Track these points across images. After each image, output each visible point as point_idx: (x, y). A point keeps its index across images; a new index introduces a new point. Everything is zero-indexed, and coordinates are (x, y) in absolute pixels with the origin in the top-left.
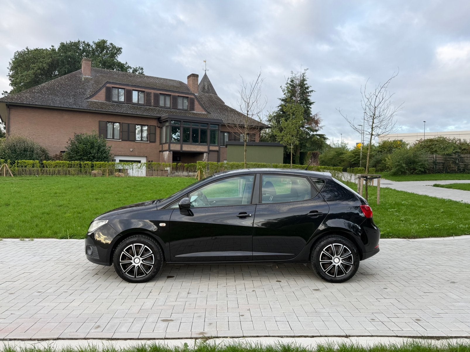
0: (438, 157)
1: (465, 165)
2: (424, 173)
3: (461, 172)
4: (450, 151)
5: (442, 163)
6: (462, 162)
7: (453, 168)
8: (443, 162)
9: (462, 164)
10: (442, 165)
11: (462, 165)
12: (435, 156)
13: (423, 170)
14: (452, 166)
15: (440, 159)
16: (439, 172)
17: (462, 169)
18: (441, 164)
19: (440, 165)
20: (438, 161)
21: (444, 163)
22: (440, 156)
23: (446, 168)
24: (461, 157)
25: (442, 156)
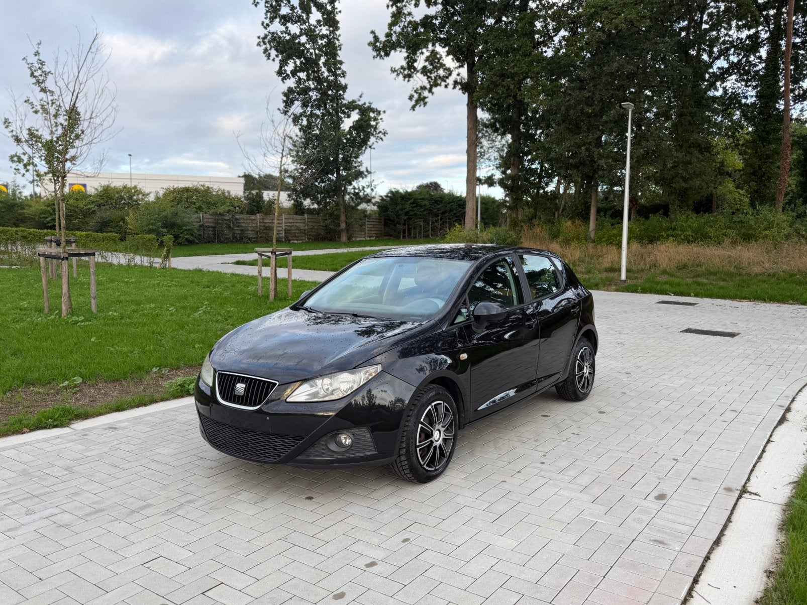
0: (206, 217)
1: (242, 230)
2: (190, 242)
3: (237, 241)
4: (221, 209)
5: (211, 227)
6: (238, 226)
7: (226, 235)
8: (213, 225)
9: (238, 228)
10: (212, 231)
11: (237, 231)
12: (201, 216)
13: (191, 238)
14: (226, 232)
15: (210, 220)
16: (209, 242)
17: (238, 236)
18: (210, 229)
19: (209, 231)
20: (206, 224)
21: (214, 228)
22: (209, 216)
23: (218, 236)
24: (237, 219)
25: (212, 217)
